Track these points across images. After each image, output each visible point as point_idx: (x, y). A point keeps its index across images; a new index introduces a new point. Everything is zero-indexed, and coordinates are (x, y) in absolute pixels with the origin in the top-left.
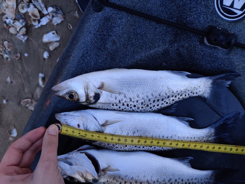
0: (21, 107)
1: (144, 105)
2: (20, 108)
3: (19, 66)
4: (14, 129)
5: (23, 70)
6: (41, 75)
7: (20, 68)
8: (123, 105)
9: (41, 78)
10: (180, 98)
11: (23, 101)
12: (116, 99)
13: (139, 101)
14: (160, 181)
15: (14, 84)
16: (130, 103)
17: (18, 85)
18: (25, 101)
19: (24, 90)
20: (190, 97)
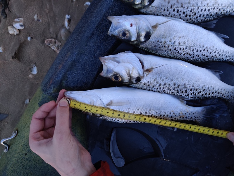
0: (45, 46)
6: (67, 16)
7: (48, 7)
8: (174, 10)
9: (67, 19)
12: (169, 3)
13: (189, 8)
15: (40, 22)
16: (180, 9)
17: (44, 23)
18: (49, 40)
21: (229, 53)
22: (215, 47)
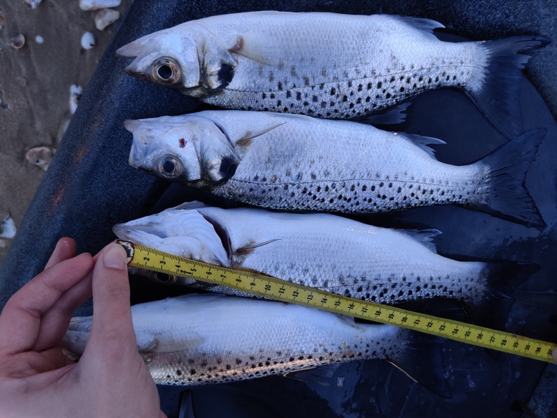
0: (26, 166)
1: (338, 96)
2: (24, 168)
3: (22, 66)
4: (8, 219)
5: (31, 78)
6: (75, 90)
7: (24, 71)
8: (289, 94)
9: (76, 97)
10: (418, 86)
11: (31, 151)
12: (271, 79)
13: (325, 86)
14: (368, 278)
15: (9, 110)
16: (304, 90)
17: (18, 112)
18: (35, 152)
19: (32, 125)
20: (439, 85)
21: (450, 184)
22: (409, 175)
